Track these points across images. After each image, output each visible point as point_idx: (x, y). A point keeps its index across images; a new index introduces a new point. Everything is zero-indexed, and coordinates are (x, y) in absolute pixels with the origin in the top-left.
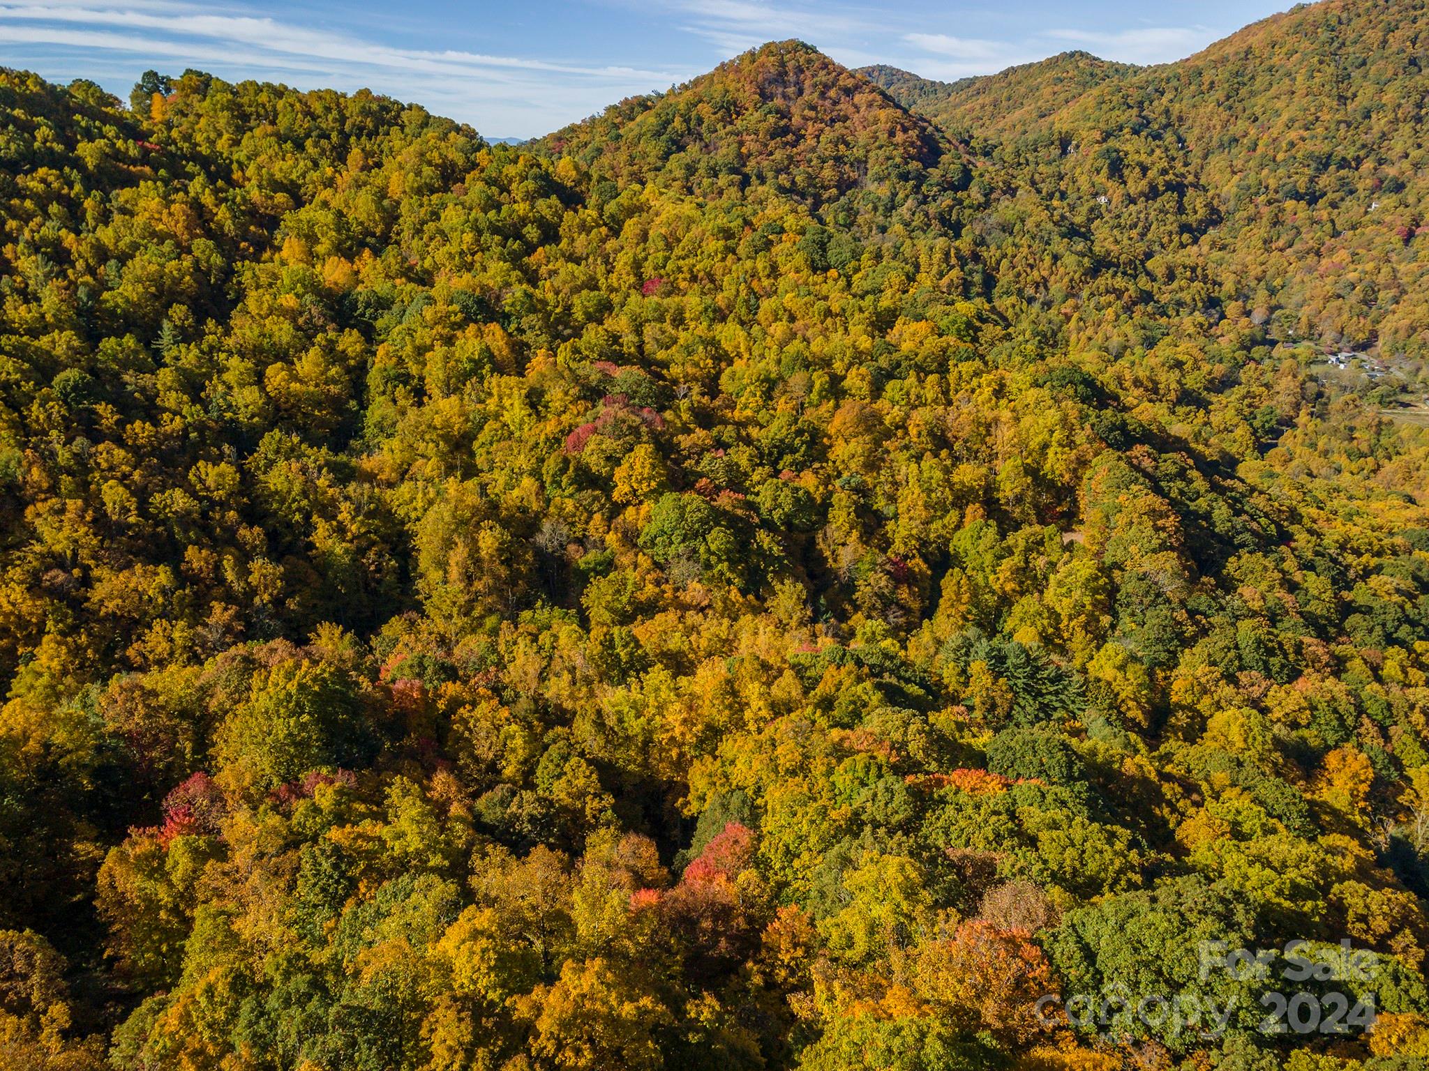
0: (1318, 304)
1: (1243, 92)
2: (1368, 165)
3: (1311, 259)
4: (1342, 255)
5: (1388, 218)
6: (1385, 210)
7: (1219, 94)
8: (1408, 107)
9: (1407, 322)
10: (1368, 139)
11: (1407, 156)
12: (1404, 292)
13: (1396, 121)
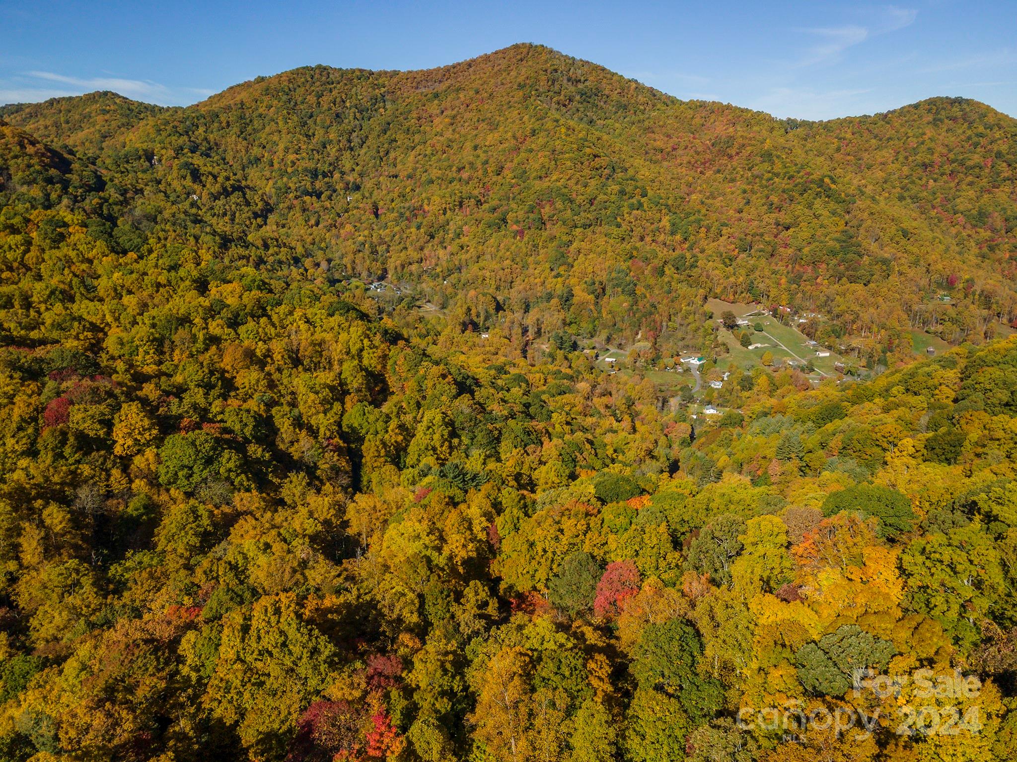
0: (350, 256)
1: (249, 128)
2: (337, 175)
3: (334, 231)
4: (349, 228)
5: (361, 205)
6: (357, 201)
7: (235, 129)
8: (344, 142)
9: (398, 262)
10: (331, 159)
11: (354, 170)
12: (389, 246)
13: (340, 150)
